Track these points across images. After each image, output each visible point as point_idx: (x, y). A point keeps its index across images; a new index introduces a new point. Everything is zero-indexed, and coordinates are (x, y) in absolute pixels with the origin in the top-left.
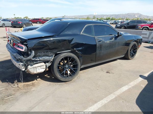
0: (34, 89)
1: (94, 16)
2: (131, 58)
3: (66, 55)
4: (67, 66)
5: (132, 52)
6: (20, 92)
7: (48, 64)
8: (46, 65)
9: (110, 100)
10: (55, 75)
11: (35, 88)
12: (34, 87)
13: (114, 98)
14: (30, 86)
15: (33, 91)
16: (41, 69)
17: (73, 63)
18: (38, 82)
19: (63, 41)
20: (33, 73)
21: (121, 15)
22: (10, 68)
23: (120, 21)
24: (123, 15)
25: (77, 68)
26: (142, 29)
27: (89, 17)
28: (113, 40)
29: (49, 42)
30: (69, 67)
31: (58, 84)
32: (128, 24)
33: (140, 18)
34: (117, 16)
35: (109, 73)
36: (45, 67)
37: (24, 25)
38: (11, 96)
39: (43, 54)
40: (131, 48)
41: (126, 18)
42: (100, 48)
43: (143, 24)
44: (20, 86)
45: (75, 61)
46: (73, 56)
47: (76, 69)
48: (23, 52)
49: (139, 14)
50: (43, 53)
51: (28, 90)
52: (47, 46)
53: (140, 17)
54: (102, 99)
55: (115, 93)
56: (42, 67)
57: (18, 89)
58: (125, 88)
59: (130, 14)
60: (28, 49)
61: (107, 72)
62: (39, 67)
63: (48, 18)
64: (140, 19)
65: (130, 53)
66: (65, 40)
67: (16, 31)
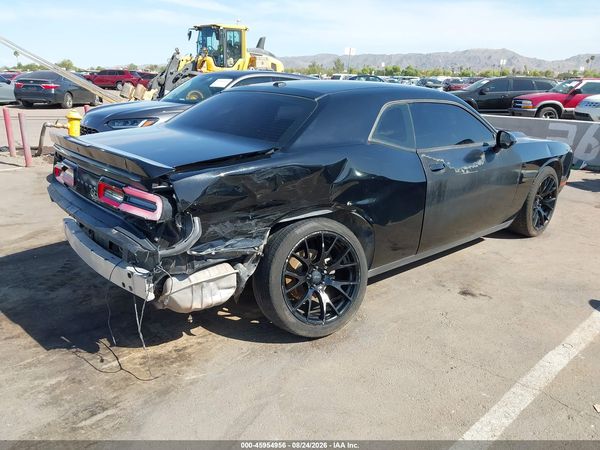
0: (190, 375)
1: (339, 60)
2: (534, 233)
3: (314, 227)
4: (316, 275)
5: (539, 208)
6: (140, 392)
7: (247, 270)
8: (237, 273)
9: (518, 412)
10: (276, 314)
11: (195, 371)
12: (188, 365)
13: (531, 404)
14: (172, 362)
15: (191, 384)
16: (219, 289)
17: (340, 261)
18: (199, 343)
19: (308, 174)
20: (187, 309)
21: (438, 55)
22: (63, 285)
23: (442, 78)
24: (446, 56)
25: (354, 280)
26: (537, 114)
27: (319, 63)
28: (480, 163)
29: (255, 180)
30: (323, 277)
31: (283, 349)
32: (481, 92)
33: (512, 68)
34: (424, 61)
35: (473, 295)
36: (233, 281)
37: (69, 98)
38: (104, 409)
39: (228, 227)
40: (538, 193)
41: (461, 69)
42: (439, 195)
43: (538, 94)
44: (128, 366)
45: (349, 253)
46: (339, 231)
47: (353, 285)
48: (153, 222)
49: (509, 51)
50: (228, 224)
51: (171, 382)
52: (247, 193)
53: (511, 65)
54: (486, 409)
55: (524, 379)
56: (223, 283)
57: (126, 379)
58: (556, 360)
59: (473, 51)
60: (175, 211)
61: (464, 293)
62: (211, 283)
63: (156, 66)
64: (511, 72)
65: (534, 210)
66: (313, 169)
67: (49, 124)
